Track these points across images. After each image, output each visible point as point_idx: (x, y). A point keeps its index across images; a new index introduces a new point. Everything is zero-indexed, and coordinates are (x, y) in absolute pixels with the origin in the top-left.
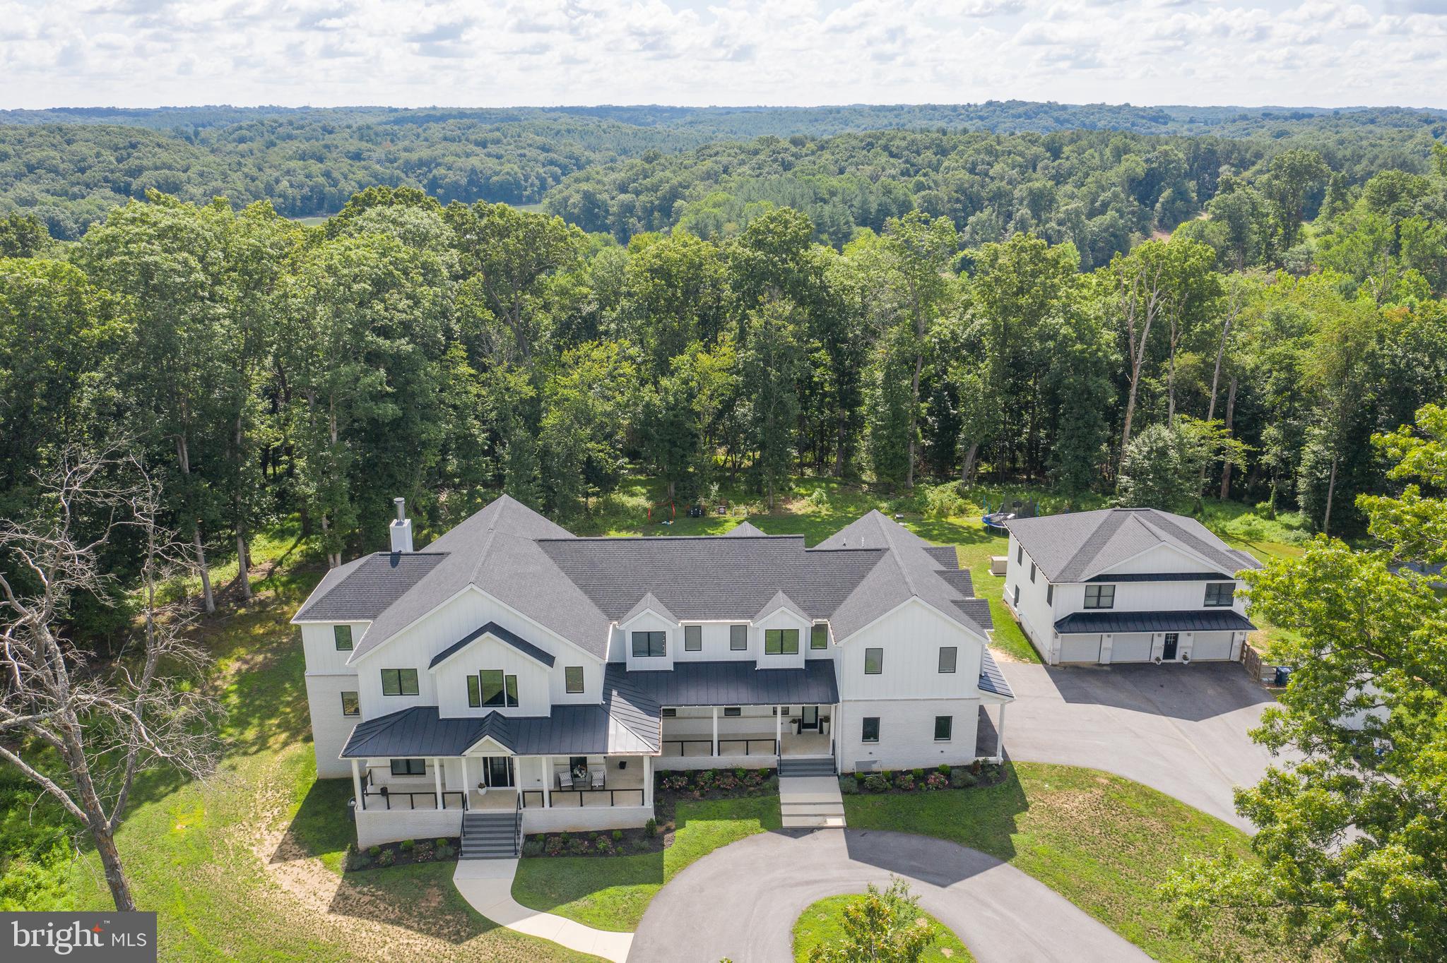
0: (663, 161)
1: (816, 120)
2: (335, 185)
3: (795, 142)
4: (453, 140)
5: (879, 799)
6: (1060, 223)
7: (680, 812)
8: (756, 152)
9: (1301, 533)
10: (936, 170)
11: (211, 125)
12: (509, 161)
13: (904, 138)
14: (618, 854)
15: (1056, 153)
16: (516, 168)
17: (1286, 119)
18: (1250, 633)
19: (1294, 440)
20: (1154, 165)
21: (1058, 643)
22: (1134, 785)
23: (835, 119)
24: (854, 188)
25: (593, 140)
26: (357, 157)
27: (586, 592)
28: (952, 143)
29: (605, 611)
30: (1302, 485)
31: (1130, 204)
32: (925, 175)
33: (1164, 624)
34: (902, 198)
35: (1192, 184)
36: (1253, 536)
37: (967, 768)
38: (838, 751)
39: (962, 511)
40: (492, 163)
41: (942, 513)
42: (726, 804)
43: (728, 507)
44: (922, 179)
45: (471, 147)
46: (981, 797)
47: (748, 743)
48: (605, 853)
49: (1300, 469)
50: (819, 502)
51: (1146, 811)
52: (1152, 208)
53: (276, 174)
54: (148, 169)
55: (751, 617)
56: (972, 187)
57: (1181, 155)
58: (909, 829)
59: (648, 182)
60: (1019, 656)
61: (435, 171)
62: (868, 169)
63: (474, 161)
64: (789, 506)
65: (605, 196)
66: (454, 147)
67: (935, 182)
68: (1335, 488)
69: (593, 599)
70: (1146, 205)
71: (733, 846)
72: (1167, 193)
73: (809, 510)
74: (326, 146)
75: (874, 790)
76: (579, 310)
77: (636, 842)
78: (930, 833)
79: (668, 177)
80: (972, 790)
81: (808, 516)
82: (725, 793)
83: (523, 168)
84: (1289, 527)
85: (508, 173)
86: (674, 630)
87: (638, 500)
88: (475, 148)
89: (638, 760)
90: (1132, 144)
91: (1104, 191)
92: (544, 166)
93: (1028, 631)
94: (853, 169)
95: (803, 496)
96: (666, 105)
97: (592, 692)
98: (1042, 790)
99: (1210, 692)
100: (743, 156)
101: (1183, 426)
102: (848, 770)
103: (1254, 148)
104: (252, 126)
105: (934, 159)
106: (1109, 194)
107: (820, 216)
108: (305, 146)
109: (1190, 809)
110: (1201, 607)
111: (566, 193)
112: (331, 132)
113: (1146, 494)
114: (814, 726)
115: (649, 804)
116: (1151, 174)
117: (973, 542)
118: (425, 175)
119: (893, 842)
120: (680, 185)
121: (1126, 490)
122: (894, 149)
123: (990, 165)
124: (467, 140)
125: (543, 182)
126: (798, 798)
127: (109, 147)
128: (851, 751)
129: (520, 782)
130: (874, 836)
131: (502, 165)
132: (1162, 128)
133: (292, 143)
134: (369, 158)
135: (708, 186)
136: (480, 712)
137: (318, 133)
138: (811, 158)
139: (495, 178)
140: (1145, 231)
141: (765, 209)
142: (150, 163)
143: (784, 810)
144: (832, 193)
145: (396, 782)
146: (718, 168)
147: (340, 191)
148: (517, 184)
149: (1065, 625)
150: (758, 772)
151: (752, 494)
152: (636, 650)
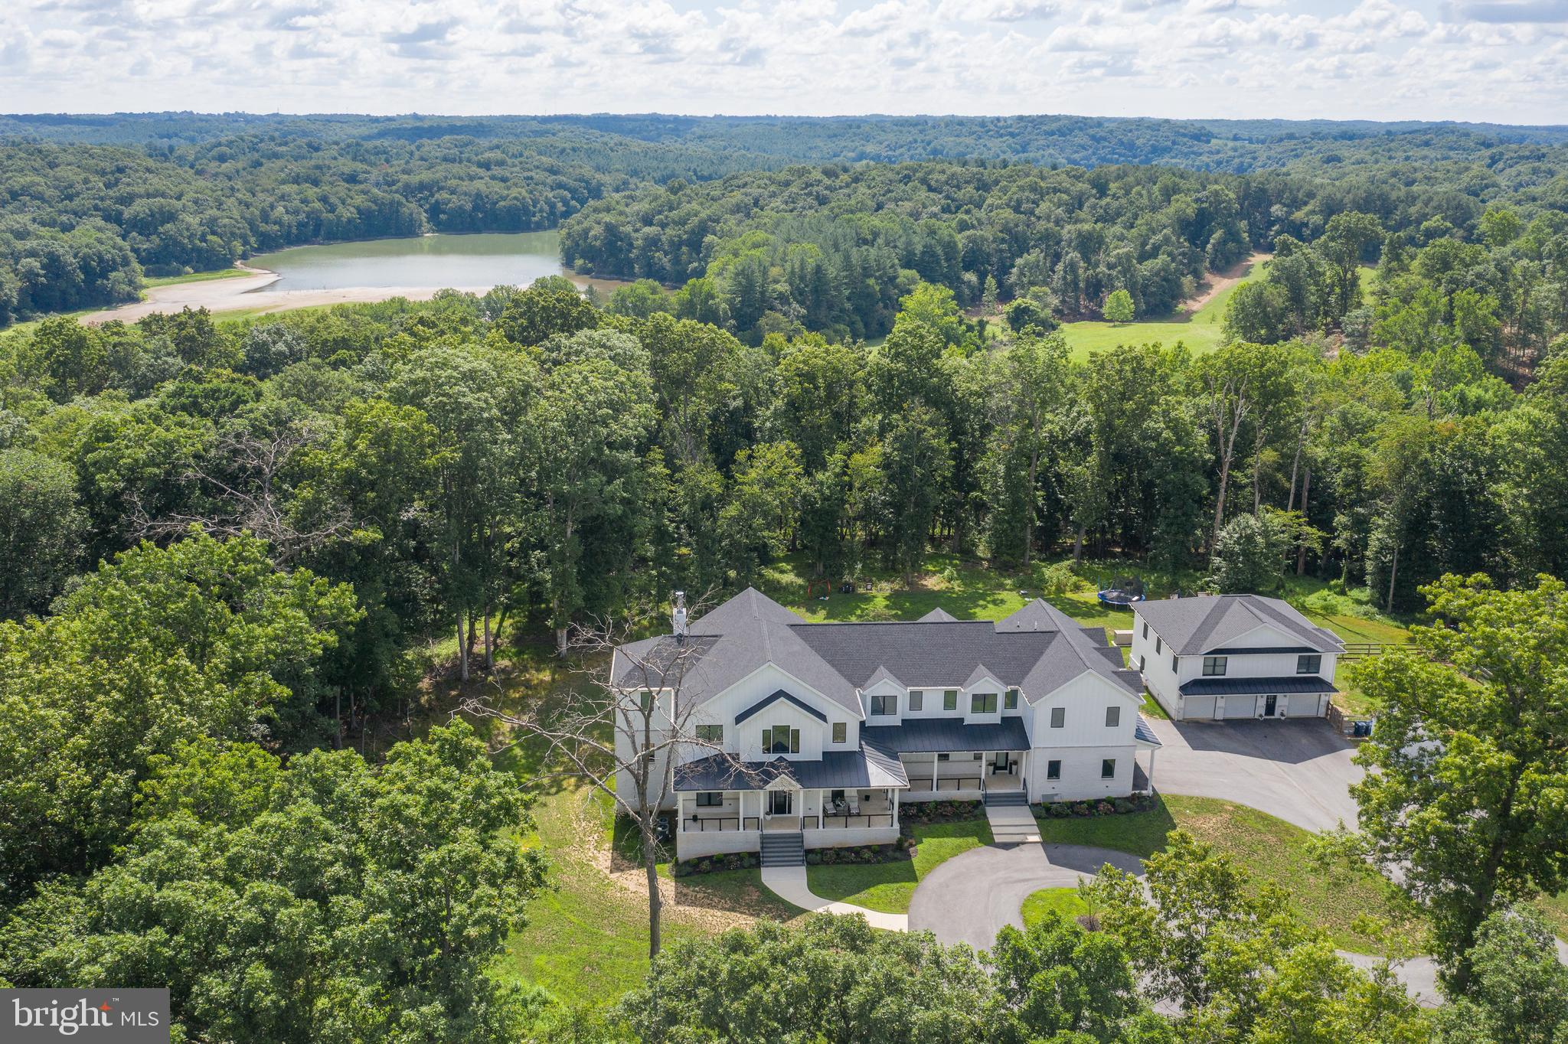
0: (688, 192)
1: (835, 136)
2: (332, 211)
3: (828, 173)
4: (453, 161)
5: (1063, 822)
6: (1110, 267)
7: (916, 833)
8: (787, 184)
9: (1369, 608)
10: (979, 207)
11: (176, 135)
12: (516, 185)
13: (943, 172)
14: (879, 862)
15: (1102, 190)
16: (524, 193)
17: (1335, 138)
18: (1333, 695)
19: (1361, 525)
20: (1204, 205)
21: (1182, 703)
22: (1253, 811)
23: (855, 134)
24: (897, 227)
25: (602, 161)
26: (352, 179)
27: (833, 666)
28: (993, 177)
29: (849, 678)
30: (1369, 566)
31: (1180, 245)
32: (967, 212)
33: (1267, 688)
34: (947, 239)
35: (1243, 224)
36: (1329, 611)
37: (1127, 799)
38: (1029, 786)
39: (1077, 588)
40: (497, 187)
41: (1060, 589)
42: (950, 827)
43: (873, 584)
44: (966, 217)
45: (474, 170)
46: (1140, 819)
47: (959, 781)
48: (868, 862)
49: (1368, 553)
50: (950, 580)
51: (1263, 830)
52: (1203, 249)
53: (271, 199)
54: (141, 196)
55: (961, 685)
56: (1017, 225)
57: (1232, 195)
58: (1089, 844)
59: (674, 214)
60: (1151, 713)
61: (437, 196)
62: (908, 205)
63: (479, 185)
64: (924, 583)
65: (629, 229)
66: (456, 168)
67: (979, 220)
68: (1398, 571)
69: (840, 671)
70: (1196, 246)
71: (961, 856)
72: (1218, 235)
73: (943, 586)
74: (318, 167)
75: (1058, 815)
76: (726, 405)
77: (890, 853)
79: (697, 209)
80: (1132, 815)
81: (944, 592)
82: (947, 818)
83: (531, 192)
84: (1359, 602)
85: (516, 198)
86: (902, 693)
87: (789, 577)
88: (478, 170)
89: (889, 793)
90: (1182, 183)
91: (1154, 233)
92: (552, 189)
93: (1155, 694)
94: (892, 206)
95: (934, 573)
96: (667, 113)
97: (852, 742)
98: (1185, 814)
99: (1304, 741)
100: (772, 188)
101: (1268, 516)
102: (1036, 801)
103: (1306, 187)
104: (232, 142)
105: (976, 194)
106: (1159, 237)
107: (865, 260)
108: (296, 168)
109: (1296, 828)
110: (1294, 674)
111: (586, 224)
112: (317, 149)
113: (1237, 574)
114: (1005, 768)
115: (897, 826)
116: (1201, 213)
117: (1093, 616)
118: (426, 199)
119: (1079, 852)
120: (710, 219)
121: (1218, 569)
122: (933, 183)
123: (1036, 203)
124: (469, 160)
125: (552, 206)
126: (1003, 821)
127: (97, 172)
128: (1039, 786)
129: (799, 808)
130: (1062, 850)
131: (508, 188)
132: (1205, 147)
133: (280, 163)
134: (366, 180)
135: (741, 222)
136: (772, 757)
137: (304, 151)
138: (846, 191)
139: (502, 203)
140: (1197, 274)
141: (809, 252)
142: (142, 190)
143: (994, 830)
144: (876, 235)
145: (703, 812)
146: (749, 200)
147: (339, 218)
148: (525, 209)
149: (1188, 688)
150: (969, 803)
151: (889, 570)
152: (874, 712)
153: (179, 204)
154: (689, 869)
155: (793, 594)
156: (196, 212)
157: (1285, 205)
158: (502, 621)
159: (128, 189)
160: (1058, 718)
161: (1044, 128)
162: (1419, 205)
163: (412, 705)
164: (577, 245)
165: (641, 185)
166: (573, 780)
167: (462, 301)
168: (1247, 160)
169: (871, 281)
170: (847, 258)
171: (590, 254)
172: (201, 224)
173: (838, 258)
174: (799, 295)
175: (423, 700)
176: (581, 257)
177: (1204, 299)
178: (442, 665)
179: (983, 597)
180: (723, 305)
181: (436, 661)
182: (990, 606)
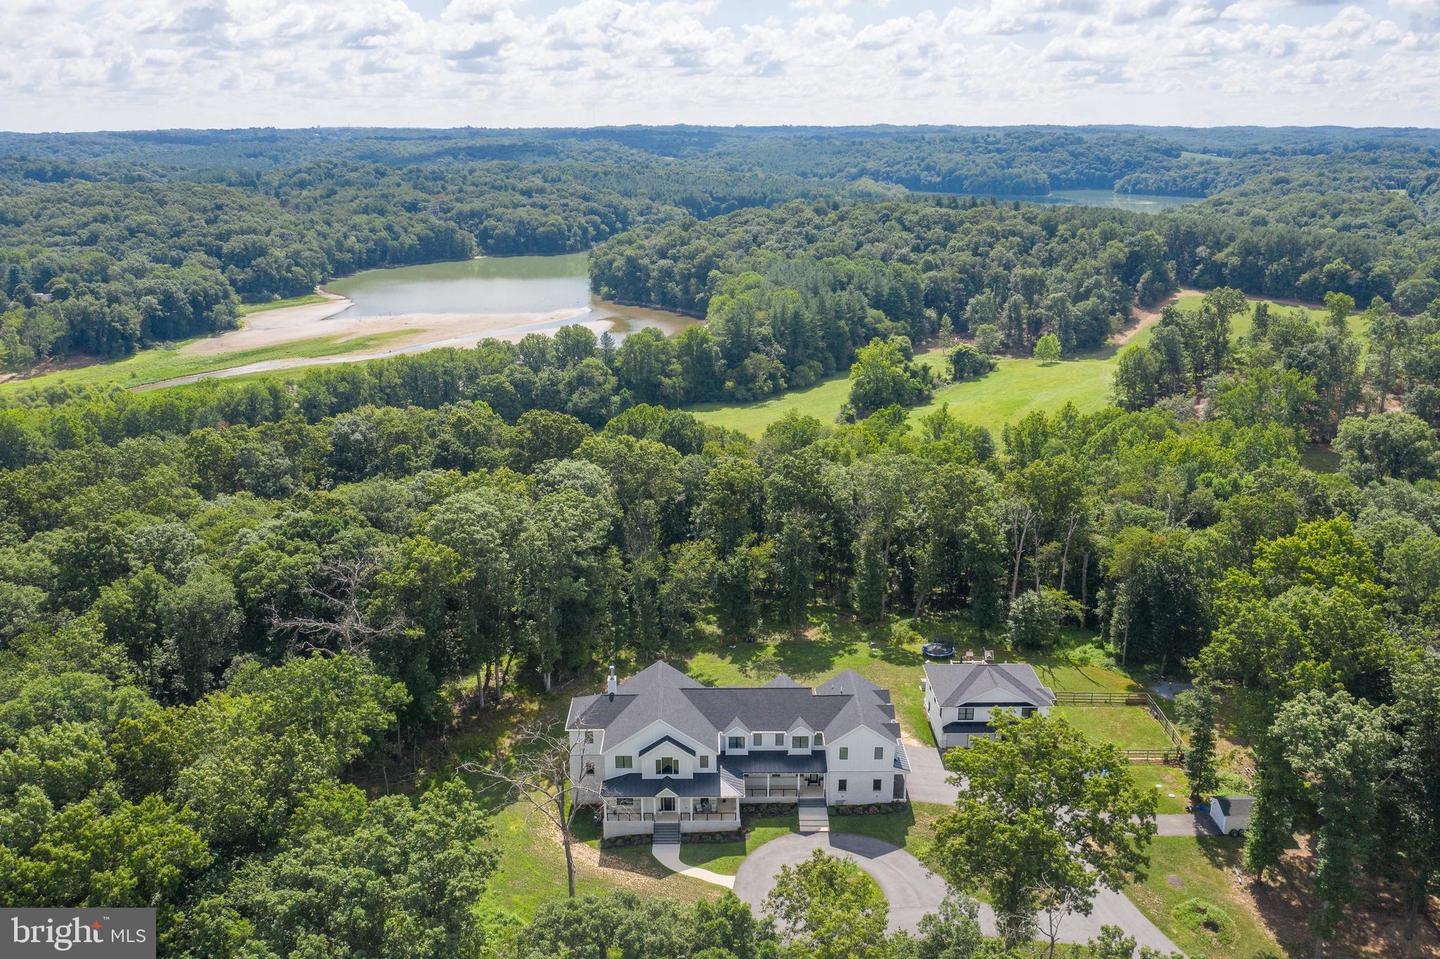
0: (698, 228)
2: (397, 238)
4: (499, 188)
5: (846, 818)
6: (1048, 308)
7: (752, 823)
8: (783, 221)
9: (1112, 660)
10: (944, 247)
11: (261, 154)
12: (553, 212)
13: (917, 212)
14: (725, 842)
15: (1051, 229)
16: (560, 219)
19: (1111, 602)
20: (1137, 248)
21: (945, 738)
24: (869, 271)
25: (629, 185)
26: (412, 207)
27: (706, 717)
29: (716, 727)
31: (1113, 284)
32: (934, 252)
34: (911, 281)
35: (1171, 265)
36: (1084, 662)
37: (887, 804)
38: (827, 795)
39: (912, 640)
40: (537, 214)
41: (900, 641)
42: (773, 820)
43: (769, 635)
44: (931, 257)
45: (519, 198)
46: (893, 818)
47: (784, 790)
48: (719, 842)
49: (1112, 622)
50: (825, 632)
52: (1134, 287)
53: (345, 229)
54: (237, 233)
55: (786, 730)
56: (973, 267)
57: (1161, 239)
58: (859, 833)
59: (685, 249)
60: (926, 743)
61: (485, 223)
62: (882, 246)
63: (521, 213)
64: (806, 634)
65: (646, 261)
66: (502, 196)
67: (942, 261)
68: (1129, 636)
69: (709, 719)
70: (1128, 284)
71: (778, 838)
72: (1147, 275)
73: (818, 637)
74: (384, 195)
75: (843, 814)
77: (733, 837)
78: (868, 835)
79: (704, 245)
80: (889, 815)
81: (818, 642)
82: (773, 815)
83: (566, 219)
84: (1108, 655)
85: (553, 225)
86: (748, 736)
87: (712, 629)
88: (521, 198)
89: (733, 800)
90: (1118, 228)
91: (1088, 277)
92: (585, 215)
93: (933, 727)
94: (868, 246)
95: (815, 625)
97: (712, 768)
98: (923, 815)
100: (770, 225)
101: (1044, 593)
102: (832, 804)
103: (1229, 231)
105: (943, 235)
106: (1092, 281)
107: (838, 305)
108: (365, 196)
111: (611, 255)
112: (383, 174)
113: (1021, 634)
114: (816, 783)
115: (739, 820)
116: (1133, 256)
117: (915, 664)
118: (476, 225)
119: (850, 839)
120: (715, 255)
121: (1010, 629)
122: (907, 223)
123: (991, 246)
124: (514, 189)
125: (585, 231)
126: (808, 818)
127: (199, 210)
128: (833, 795)
129: (679, 809)
130: (842, 836)
131: (546, 215)
132: (1174, 162)
133: (351, 191)
134: (425, 208)
135: (741, 257)
136: (662, 776)
137: (371, 178)
138: (833, 229)
139: (541, 229)
140: (1126, 312)
141: (788, 299)
142: (236, 227)
143: (801, 823)
144: (850, 278)
145: (620, 808)
146: (749, 237)
147: (402, 244)
148: (561, 232)
149: (948, 729)
150: (789, 805)
151: (783, 624)
152: (731, 746)
153: (267, 240)
154: (609, 844)
155: (711, 642)
156: (283, 246)
157: (1208, 247)
158: (510, 660)
159: (226, 227)
160: (844, 754)
161: (1028, 144)
162: (1324, 249)
163: (447, 727)
164: (603, 273)
165: (662, 209)
166: (546, 782)
167: (500, 349)
168: (1211, 176)
169: (842, 323)
170: (822, 303)
171: (614, 282)
172: (287, 257)
173: (814, 303)
174: (779, 336)
175: (454, 722)
176: (606, 285)
177: (1131, 334)
178: (468, 696)
179: (843, 647)
180: (716, 348)
181: (464, 693)
182: (846, 655)
